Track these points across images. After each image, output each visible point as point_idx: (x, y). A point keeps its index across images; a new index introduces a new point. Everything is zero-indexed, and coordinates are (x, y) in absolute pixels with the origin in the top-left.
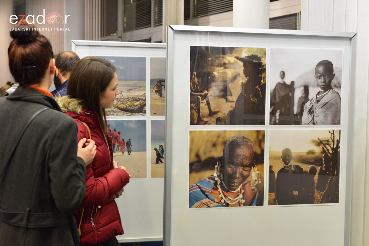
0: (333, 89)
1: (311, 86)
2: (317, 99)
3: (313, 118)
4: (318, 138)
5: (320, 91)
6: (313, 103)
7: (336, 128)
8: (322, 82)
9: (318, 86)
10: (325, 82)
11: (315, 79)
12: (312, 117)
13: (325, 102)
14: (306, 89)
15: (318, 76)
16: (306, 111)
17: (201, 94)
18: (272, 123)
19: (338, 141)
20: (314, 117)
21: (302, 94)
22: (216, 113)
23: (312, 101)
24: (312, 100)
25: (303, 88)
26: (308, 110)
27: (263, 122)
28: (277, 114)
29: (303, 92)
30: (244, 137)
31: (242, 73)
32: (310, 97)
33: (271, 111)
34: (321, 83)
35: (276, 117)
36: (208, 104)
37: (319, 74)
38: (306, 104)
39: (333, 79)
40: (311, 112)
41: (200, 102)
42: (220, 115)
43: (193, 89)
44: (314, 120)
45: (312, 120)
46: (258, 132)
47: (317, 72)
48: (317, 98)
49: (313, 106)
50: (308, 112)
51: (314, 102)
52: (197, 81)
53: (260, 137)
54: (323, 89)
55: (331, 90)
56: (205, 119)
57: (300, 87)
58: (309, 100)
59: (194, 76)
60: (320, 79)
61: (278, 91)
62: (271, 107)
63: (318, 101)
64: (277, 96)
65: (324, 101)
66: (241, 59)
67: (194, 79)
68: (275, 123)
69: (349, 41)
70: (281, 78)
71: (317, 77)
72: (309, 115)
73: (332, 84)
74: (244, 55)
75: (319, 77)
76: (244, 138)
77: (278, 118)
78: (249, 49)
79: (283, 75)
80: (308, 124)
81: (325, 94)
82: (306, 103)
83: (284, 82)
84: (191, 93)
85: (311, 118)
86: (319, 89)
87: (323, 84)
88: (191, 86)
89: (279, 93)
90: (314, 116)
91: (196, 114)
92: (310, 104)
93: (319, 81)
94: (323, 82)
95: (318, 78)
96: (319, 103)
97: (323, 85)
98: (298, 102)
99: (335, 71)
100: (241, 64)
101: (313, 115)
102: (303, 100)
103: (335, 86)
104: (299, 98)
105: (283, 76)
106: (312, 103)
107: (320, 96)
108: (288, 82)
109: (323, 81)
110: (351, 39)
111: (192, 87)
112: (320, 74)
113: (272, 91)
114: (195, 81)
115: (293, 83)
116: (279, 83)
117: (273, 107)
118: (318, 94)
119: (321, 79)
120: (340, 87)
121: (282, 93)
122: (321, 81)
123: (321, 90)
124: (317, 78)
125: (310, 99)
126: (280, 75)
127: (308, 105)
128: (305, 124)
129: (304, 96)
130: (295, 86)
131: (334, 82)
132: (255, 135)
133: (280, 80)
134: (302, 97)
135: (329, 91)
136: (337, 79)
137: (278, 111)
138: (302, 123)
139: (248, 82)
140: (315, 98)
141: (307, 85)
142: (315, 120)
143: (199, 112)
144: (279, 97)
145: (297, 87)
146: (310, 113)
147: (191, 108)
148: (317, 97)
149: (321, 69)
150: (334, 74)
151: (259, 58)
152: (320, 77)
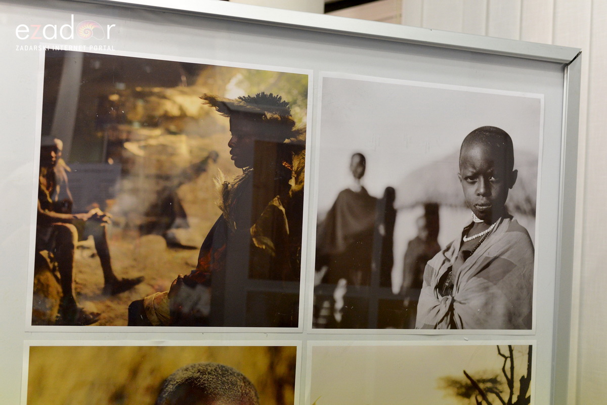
0: (511, 217)
1: (446, 205)
2: (464, 249)
3: (451, 308)
4: (465, 372)
5: (473, 223)
6: (453, 260)
7: (518, 339)
8: (479, 195)
9: (468, 205)
10: (487, 194)
11: (460, 185)
12: (449, 302)
13: (487, 258)
14: (432, 213)
15: (469, 174)
16: (429, 285)
17: (79, 216)
18: (322, 321)
19: (525, 382)
20: (455, 304)
21: (420, 229)
22: (129, 284)
23: (448, 254)
24: (448, 249)
25: (420, 211)
26: (434, 281)
27: (290, 320)
28: (339, 293)
29: (422, 222)
30: (227, 371)
31: (225, 152)
32: (444, 239)
33: (318, 282)
34: (476, 197)
35: (333, 302)
36: (103, 253)
37: (471, 169)
38: (429, 262)
39: (511, 188)
40: (444, 286)
41: (72, 246)
42: (144, 293)
43: (50, 200)
44: (452, 315)
45: (446, 315)
46: (275, 352)
47: (464, 162)
48: (462, 243)
49: (450, 269)
50: (436, 288)
51: (454, 256)
52: (66, 171)
53: (281, 369)
54: (482, 215)
55: (506, 221)
56: (89, 307)
57: (413, 206)
58: (437, 249)
59: (53, 154)
60: (473, 183)
61: (343, 217)
62: (318, 268)
63: (466, 255)
64: (340, 234)
65: (486, 255)
66: (225, 108)
67: (55, 162)
68: (331, 324)
69: (560, 74)
70: (355, 176)
71: (466, 178)
72: (440, 297)
73: (510, 203)
74: (234, 93)
75: (471, 178)
76: (224, 372)
77: (339, 304)
78: (253, 75)
79: (360, 164)
80: (435, 328)
81: (486, 231)
82: (431, 258)
83: (364, 190)
84: (42, 211)
85: (444, 309)
86: (470, 217)
87: (482, 200)
88: (44, 188)
89: (345, 224)
90: (453, 301)
91: (55, 287)
92: (442, 262)
93: (472, 190)
94: (484, 195)
95: (469, 180)
96: (470, 260)
97: (482, 205)
98: (406, 256)
99: (519, 164)
100: (224, 121)
101: (450, 297)
102: (420, 250)
103: (518, 208)
104: (410, 243)
105: (360, 170)
106: (449, 261)
107: (474, 237)
108: (376, 190)
109: (482, 190)
110: (564, 66)
111: (47, 193)
112: (474, 167)
113: (323, 217)
114: (59, 171)
115: (390, 193)
116: (347, 192)
117: (324, 270)
118: (466, 232)
119: (476, 184)
120: (533, 213)
121: (357, 226)
122: (477, 190)
123: (477, 220)
124: (465, 182)
125: (444, 247)
126: (351, 165)
127: (436, 265)
128: (426, 327)
129: (424, 235)
130: (397, 204)
131: (515, 195)
132: (263, 363)
133: (349, 182)
134: (418, 239)
135: (501, 223)
136: (523, 188)
137: (343, 282)
138: (417, 324)
139: (243, 182)
140: (457, 245)
141: (434, 200)
142: (456, 312)
143: (66, 281)
144: (345, 238)
145: (404, 208)
146: (441, 292)
147: (40, 265)
148: (465, 239)
149: (477, 153)
150: (516, 171)
151: (283, 108)
152: (473, 179)
